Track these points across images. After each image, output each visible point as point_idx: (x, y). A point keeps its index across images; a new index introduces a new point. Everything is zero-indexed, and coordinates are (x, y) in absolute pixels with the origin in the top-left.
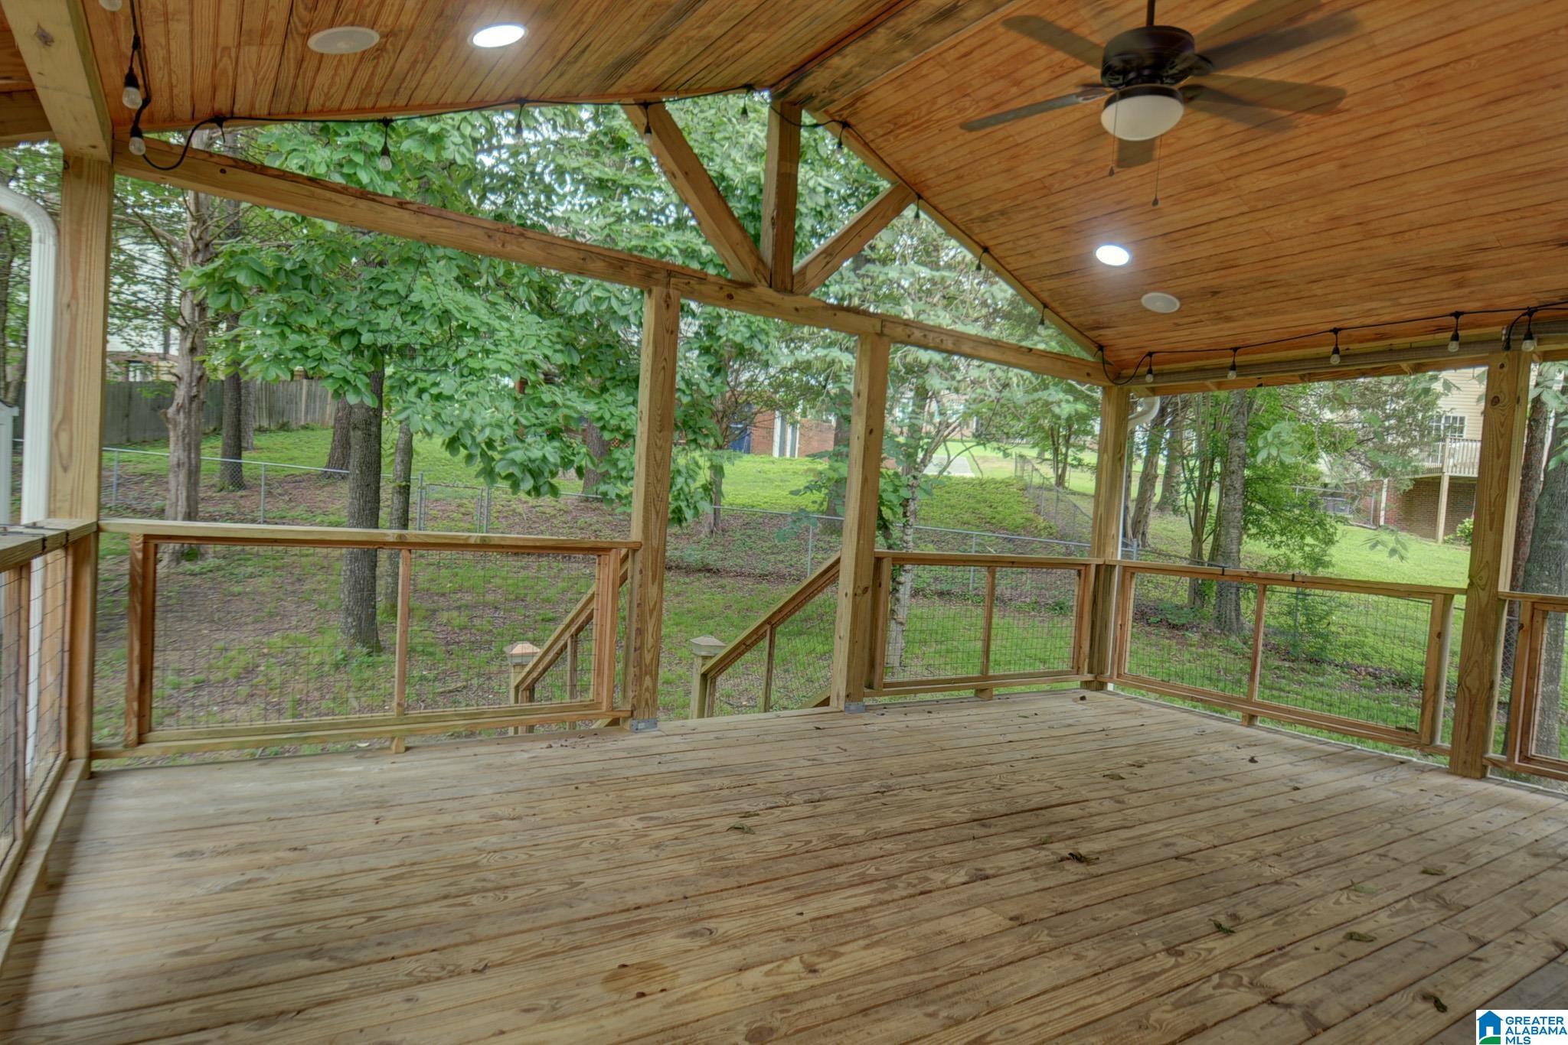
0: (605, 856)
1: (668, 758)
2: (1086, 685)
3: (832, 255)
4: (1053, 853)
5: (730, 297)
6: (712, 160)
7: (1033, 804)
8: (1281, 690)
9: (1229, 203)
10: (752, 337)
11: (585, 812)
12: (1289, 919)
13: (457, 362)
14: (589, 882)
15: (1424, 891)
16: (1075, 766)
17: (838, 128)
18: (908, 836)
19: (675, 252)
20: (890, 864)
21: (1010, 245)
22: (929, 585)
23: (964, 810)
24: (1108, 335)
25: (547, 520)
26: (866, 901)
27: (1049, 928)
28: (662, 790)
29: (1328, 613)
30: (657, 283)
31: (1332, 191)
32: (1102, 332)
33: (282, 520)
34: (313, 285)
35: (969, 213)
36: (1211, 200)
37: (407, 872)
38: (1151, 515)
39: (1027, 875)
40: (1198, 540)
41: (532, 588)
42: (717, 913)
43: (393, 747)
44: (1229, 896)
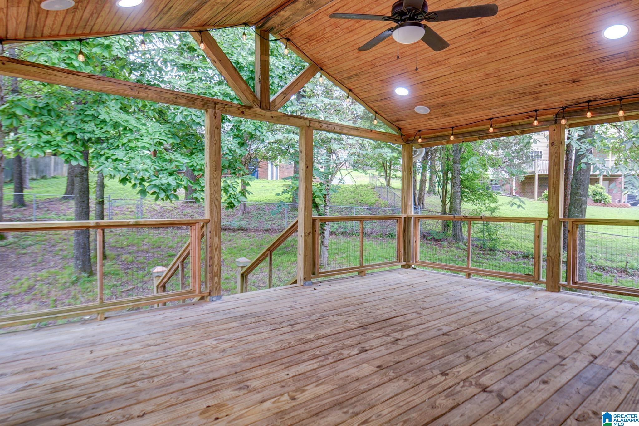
0: (199, 358)
1: (227, 312)
2: (403, 266)
3: (286, 94)
4: (393, 338)
5: (243, 112)
6: (233, 55)
7: (384, 318)
8: (480, 263)
9: (446, 69)
10: (256, 129)
11: (189, 339)
12: (489, 356)
13: (123, 145)
14: (192, 370)
15: (540, 339)
16: (400, 300)
17: (285, 41)
18: (332, 336)
19: (219, 94)
20: (326, 349)
21: (360, 88)
22: (337, 230)
23: (356, 323)
24: (402, 124)
25: (169, 212)
26: (316, 366)
27: (394, 370)
28: (225, 326)
29: (496, 231)
30: (210, 107)
31: (485, 64)
32: (400, 123)
33: (44, 219)
34: (52, 113)
35: (342, 76)
36: (439, 68)
37: (106, 374)
38: (425, 196)
39: (383, 348)
40: (444, 205)
41: (163, 242)
42: (250, 378)
43: (99, 318)
44: (465, 348)
